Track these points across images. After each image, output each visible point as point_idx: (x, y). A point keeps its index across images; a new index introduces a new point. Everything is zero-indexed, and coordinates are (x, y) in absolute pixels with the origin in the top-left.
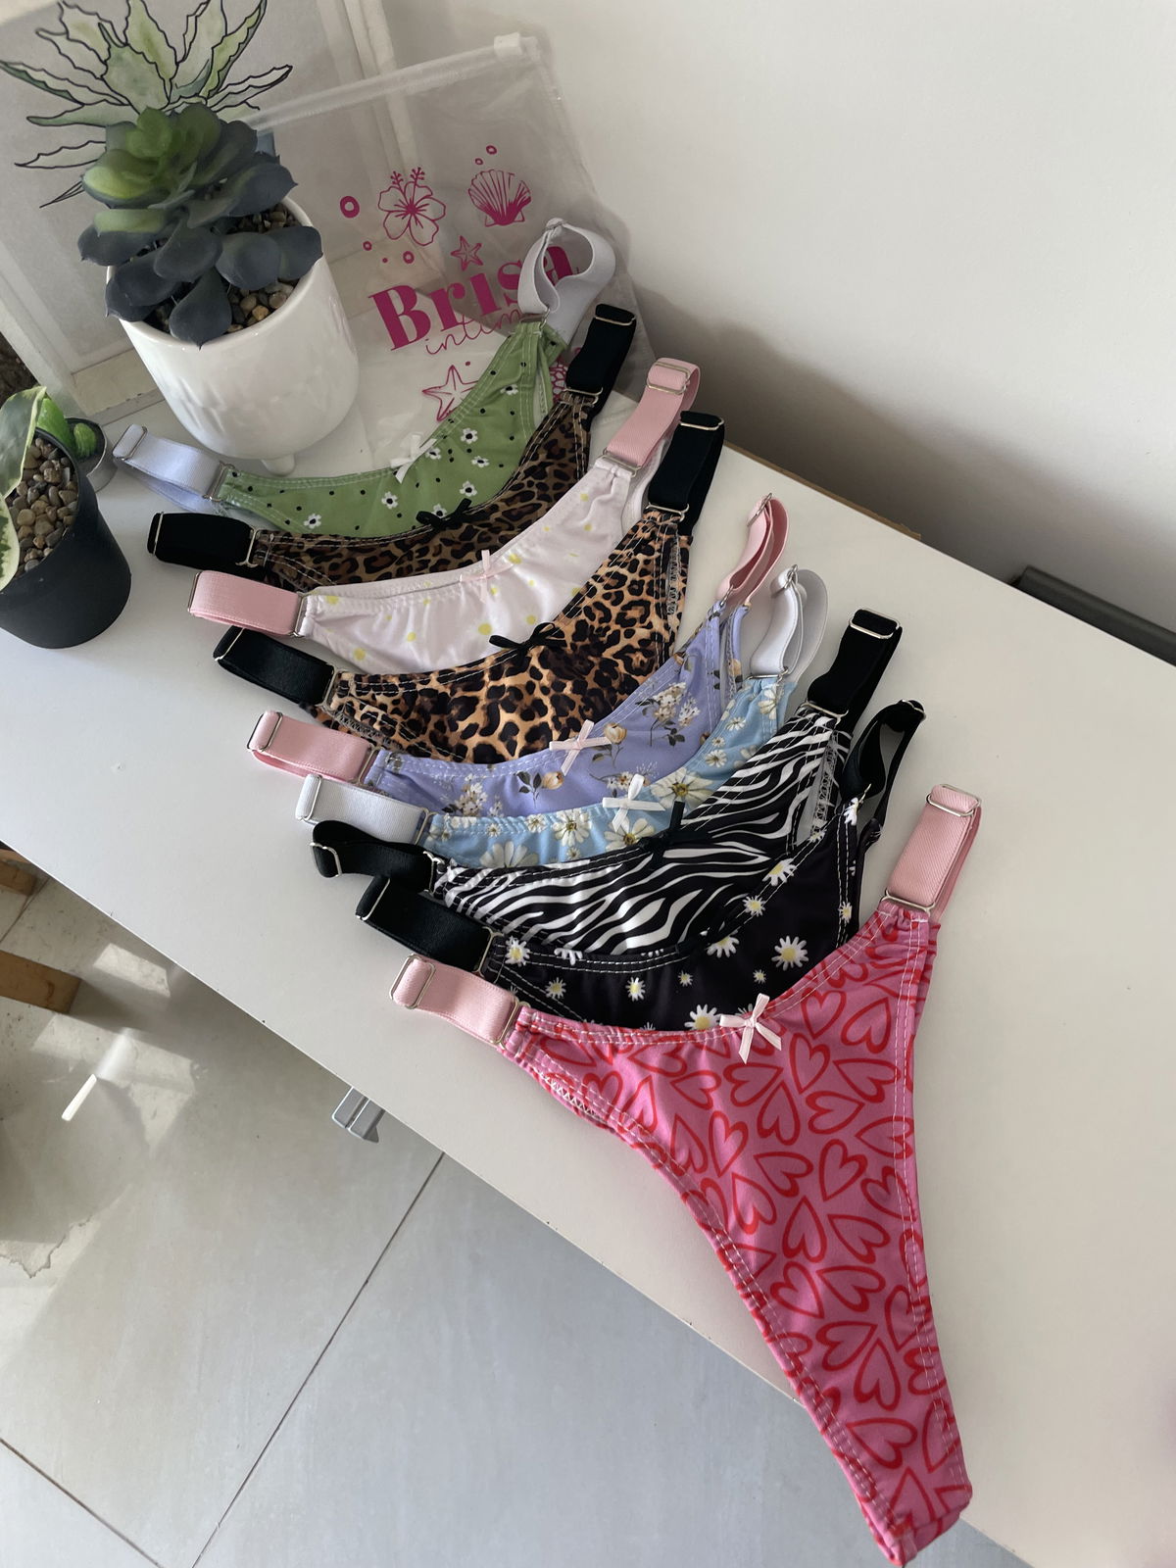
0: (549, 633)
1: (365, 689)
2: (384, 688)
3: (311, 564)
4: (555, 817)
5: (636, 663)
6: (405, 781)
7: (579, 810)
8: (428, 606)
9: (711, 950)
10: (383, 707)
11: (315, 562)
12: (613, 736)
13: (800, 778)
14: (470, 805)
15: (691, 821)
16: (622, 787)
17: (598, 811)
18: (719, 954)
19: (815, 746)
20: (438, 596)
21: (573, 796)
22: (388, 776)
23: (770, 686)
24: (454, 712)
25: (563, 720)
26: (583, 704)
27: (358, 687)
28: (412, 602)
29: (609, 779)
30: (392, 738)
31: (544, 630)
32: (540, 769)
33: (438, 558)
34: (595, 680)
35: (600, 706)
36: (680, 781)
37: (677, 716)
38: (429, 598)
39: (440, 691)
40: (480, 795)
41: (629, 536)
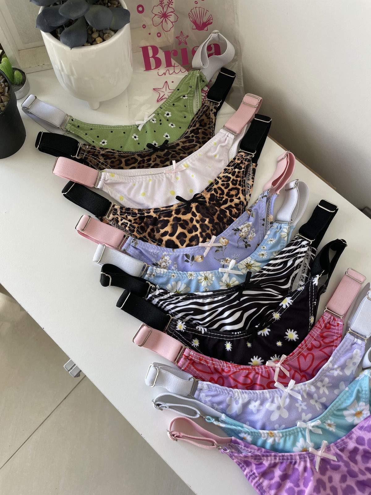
0: (200, 197)
1: (124, 213)
2: (131, 214)
3: (103, 160)
4: (199, 274)
5: (233, 213)
6: (139, 251)
7: (210, 272)
8: (150, 181)
9: (259, 333)
10: (130, 221)
11: (104, 159)
12: (223, 242)
13: (295, 265)
14: (164, 264)
15: (253, 280)
16: (226, 264)
17: (217, 273)
18: (263, 335)
19: (302, 253)
20: (154, 178)
21: (207, 266)
22: (132, 248)
23: (285, 227)
24: (159, 225)
25: (204, 234)
26: (212, 228)
27: (121, 212)
28: (144, 179)
29: (221, 260)
30: (134, 233)
31: (198, 196)
32: (194, 253)
33: (154, 163)
34: (217, 218)
35: (219, 229)
36: (248, 262)
37: (248, 235)
38: (151, 178)
39: (154, 217)
40: (169, 261)
41: (232, 162)
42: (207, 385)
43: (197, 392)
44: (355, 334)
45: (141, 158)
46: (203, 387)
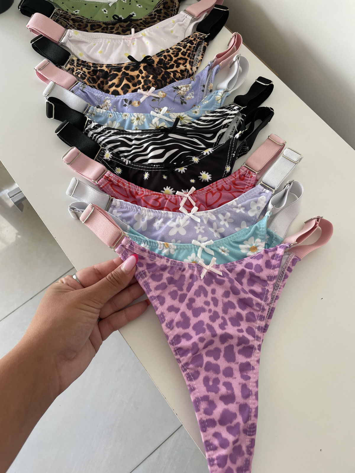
0: (149, 60)
1: (80, 65)
2: (86, 66)
4: (133, 115)
5: (177, 76)
6: (85, 94)
7: (142, 114)
8: (109, 44)
9: (176, 170)
10: (84, 72)
11: (73, 22)
12: (161, 95)
13: (223, 124)
17: (149, 116)
18: (179, 171)
19: (231, 115)
20: (113, 41)
21: (142, 109)
22: (79, 91)
23: (221, 92)
24: (109, 78)
25: (146, 86)
26: (154, 83)
27: (78, 63)
28: (104, 41)
29: (156, 108)
30: (84, 81)
31: (148, 58)
33: (117, 31)
35: (160, 85)
36: (181, 115)
37: (186, 95)
38: (110, 41)
39: (106, 70)
40: (110, 104)
41: (186, 38)
42: (120, 202)
43: (111, 209)
44: (265, 186)
45: (105, 25)
46: (116, 204)
